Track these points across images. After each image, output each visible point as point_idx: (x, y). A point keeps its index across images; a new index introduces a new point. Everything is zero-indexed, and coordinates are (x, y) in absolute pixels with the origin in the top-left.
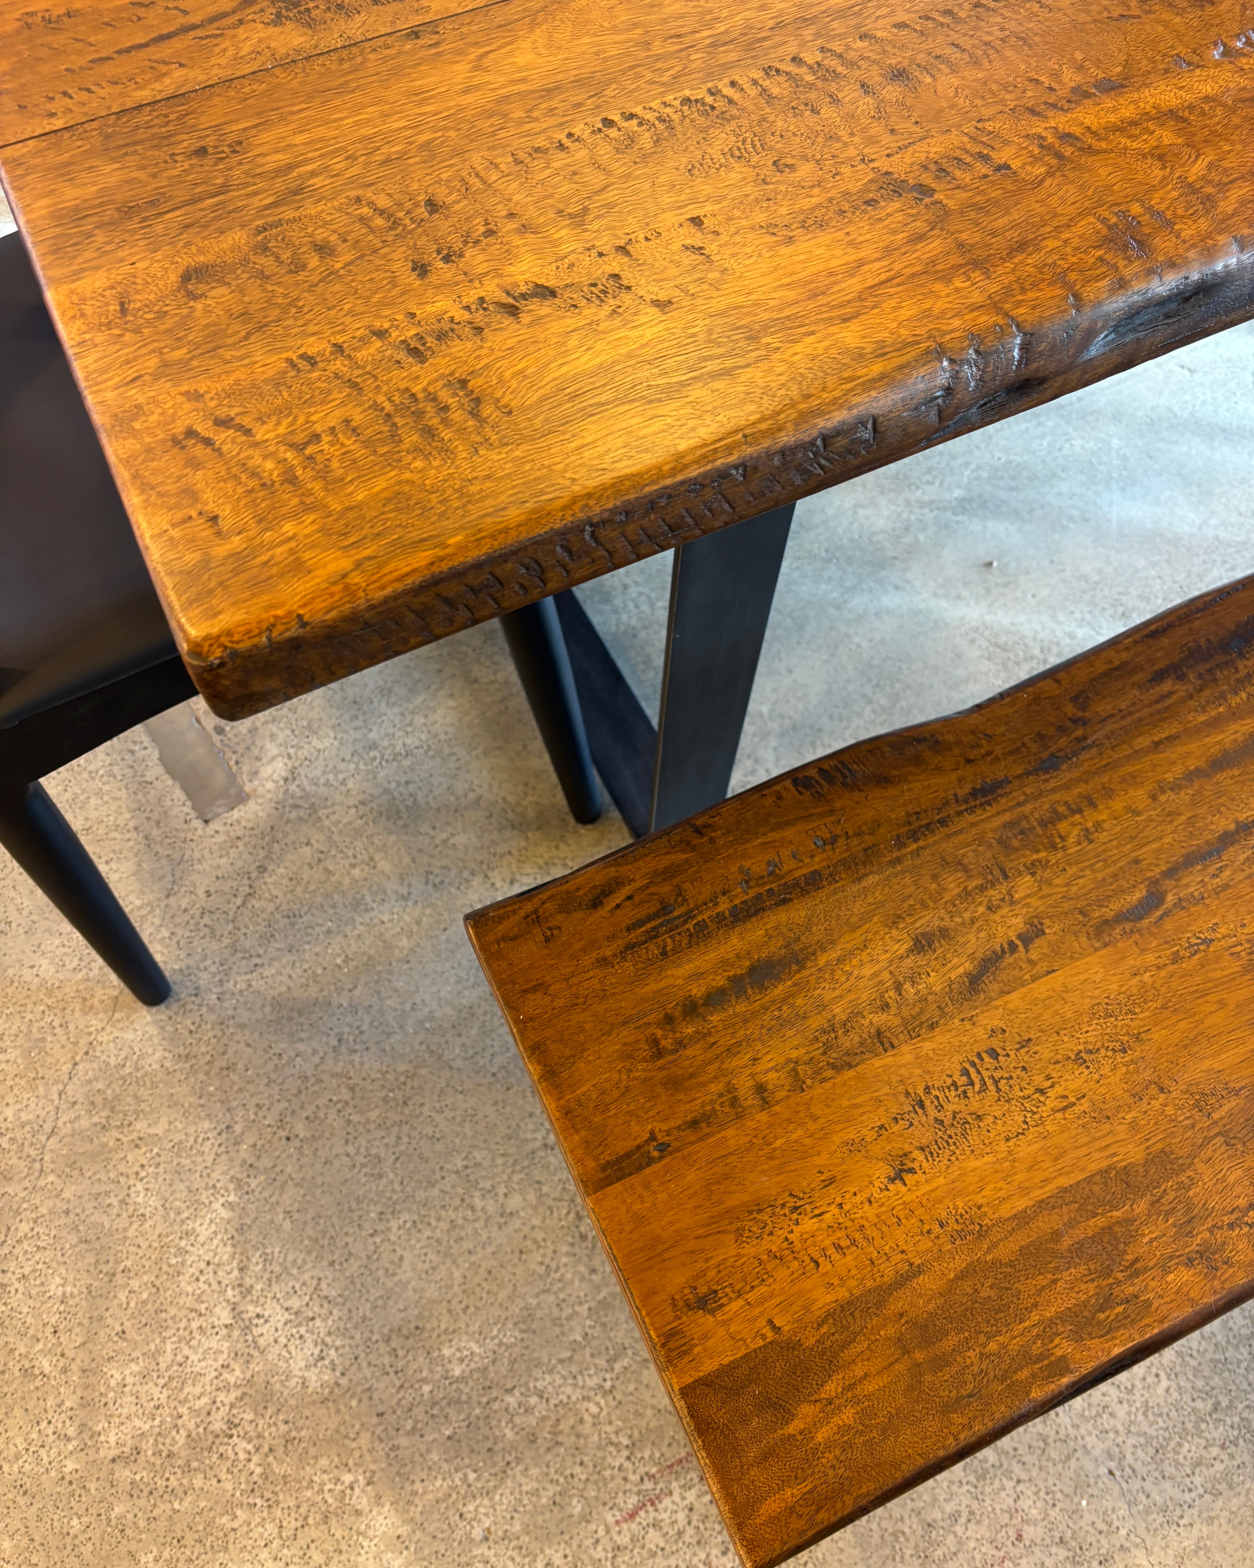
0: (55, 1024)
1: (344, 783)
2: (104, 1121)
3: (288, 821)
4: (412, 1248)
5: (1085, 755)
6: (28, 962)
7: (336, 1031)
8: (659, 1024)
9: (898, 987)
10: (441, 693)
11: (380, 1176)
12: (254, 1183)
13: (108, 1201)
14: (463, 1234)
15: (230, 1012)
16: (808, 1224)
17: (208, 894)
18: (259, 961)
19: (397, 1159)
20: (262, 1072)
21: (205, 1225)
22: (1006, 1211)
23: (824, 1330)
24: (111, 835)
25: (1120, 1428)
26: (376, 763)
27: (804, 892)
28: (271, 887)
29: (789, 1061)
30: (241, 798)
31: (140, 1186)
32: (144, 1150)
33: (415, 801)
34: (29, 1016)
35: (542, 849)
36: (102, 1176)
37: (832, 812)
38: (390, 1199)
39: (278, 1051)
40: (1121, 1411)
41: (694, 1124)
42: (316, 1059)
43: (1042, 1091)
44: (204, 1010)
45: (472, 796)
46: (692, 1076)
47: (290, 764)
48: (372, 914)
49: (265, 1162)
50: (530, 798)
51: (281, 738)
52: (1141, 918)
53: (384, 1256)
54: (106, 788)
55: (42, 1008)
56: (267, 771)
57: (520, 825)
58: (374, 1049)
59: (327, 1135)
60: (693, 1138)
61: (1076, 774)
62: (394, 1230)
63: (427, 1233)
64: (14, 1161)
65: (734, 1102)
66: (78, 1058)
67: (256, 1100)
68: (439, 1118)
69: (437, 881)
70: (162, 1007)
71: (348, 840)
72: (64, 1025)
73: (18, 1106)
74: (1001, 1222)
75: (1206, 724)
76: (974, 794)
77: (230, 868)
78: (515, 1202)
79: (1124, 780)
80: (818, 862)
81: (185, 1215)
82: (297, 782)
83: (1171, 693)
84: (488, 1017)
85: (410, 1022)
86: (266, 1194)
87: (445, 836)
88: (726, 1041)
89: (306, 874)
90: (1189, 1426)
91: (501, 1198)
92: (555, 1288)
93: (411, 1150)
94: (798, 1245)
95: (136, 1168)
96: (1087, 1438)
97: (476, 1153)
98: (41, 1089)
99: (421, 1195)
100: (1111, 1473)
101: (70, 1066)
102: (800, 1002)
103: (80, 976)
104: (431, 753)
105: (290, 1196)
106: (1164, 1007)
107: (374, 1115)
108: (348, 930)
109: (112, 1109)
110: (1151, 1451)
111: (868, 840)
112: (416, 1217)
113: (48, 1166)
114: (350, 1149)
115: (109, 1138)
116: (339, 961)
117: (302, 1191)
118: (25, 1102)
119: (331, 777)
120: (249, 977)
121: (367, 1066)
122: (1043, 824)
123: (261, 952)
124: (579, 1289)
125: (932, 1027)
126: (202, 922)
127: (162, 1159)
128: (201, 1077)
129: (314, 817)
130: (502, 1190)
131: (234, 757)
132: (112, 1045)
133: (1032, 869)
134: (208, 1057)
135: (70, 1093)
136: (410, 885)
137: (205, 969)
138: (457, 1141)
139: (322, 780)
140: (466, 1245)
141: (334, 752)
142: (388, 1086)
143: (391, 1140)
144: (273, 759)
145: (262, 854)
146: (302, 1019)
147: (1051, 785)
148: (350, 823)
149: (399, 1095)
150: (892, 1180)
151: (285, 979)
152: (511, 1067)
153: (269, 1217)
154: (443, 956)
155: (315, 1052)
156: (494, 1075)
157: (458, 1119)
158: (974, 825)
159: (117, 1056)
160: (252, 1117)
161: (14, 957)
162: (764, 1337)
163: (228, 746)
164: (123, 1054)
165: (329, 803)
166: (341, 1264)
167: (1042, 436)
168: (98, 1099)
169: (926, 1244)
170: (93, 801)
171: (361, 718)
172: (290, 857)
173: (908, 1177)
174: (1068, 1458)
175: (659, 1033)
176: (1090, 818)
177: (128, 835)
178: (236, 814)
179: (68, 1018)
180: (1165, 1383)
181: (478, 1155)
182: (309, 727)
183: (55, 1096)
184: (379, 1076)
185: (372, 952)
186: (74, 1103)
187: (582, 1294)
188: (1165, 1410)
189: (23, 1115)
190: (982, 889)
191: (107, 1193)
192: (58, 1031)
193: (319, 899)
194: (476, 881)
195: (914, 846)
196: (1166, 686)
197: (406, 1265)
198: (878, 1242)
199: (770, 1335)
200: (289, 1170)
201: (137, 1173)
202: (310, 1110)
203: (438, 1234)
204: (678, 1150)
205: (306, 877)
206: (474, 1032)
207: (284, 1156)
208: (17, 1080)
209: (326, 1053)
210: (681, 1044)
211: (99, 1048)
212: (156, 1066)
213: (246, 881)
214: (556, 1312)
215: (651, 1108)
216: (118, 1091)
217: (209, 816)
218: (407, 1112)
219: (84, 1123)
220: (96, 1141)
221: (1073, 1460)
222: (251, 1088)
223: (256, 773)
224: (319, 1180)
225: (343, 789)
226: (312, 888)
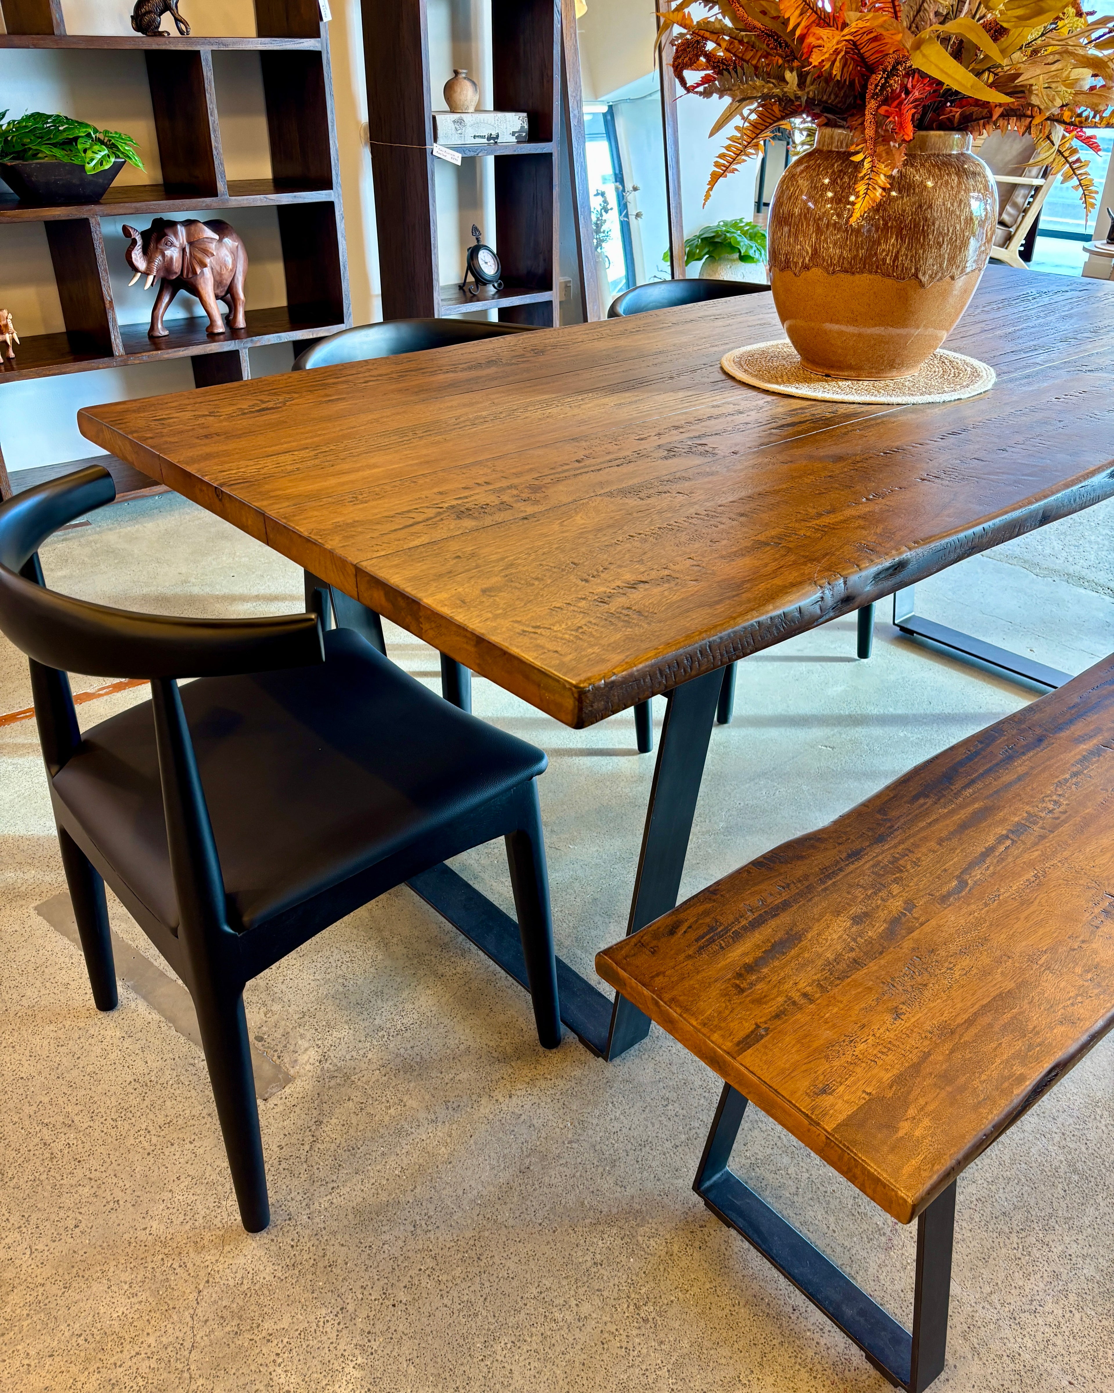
0: (174, 1266)
1: (364, 1055)
2: (236, 1329)
3: (330, 1088)
4: (518, 1362)
5: (896, 833)
6: (140, 1226)
7: (409, 1220)
8: (734, 978)
9: (854, 940)
10: (420, 987)
11: (476, 1315)
12: (375, 1345)
13: (255, 1388)
14: (553, 1341)
15: (322, 1226)
16: (862, 1047)
17: (281, 1147)
18: (335, 1185)
19: (485, 1299)
20: (359, 1262)
21: (344, 1386)
22: (959, 1020)
23: (894, 1088)
24: (189, 1124)
25: (1064, 1352)
26: (385, 1039)
27: (784, 910)
28: (330, 1133)
29: (814, 981)
30: (288, 1080)
31: (279, 1370)
32: (276, 1342)
33: (422, 1058)
34: (150, 1266)
35: (526, 1071)
36: (245, 1370)
37: (781, 874)
38: (489, 1330)
39: (368, 1244)
40: (1059, 1341)
41: (777, 1016)
42: (400, 1243)
43: (951, 969)
44: (299, 1229)
45: (462, 1047)
46: (765, 996)
47: (320, 1051)
48: (413, 1136)
49: (380, 1326)
50: (506, 1041)
51: (308, 1035)
52: (960, 892)
53: (497, 1373)
54: (178, 1092)
55: (160, 1257)
56: (303, 1058)
57: (504, 1059)
58: (442, 1227)
59: (424, 1295)
60: (779, 1022)
61: (896, 841)
62: (499, 1352)
63: (525, 1348)
64: (165, 1375)
65: (794, 1003)
66: (201, 1287)
67: (359, 1284)
68: (509, 1263)
69: (454, 1106)
70: (264, 1233)
71: (379, 1092)
72: (183, 1265)
73: (158, 1334)
74: (959, 1026)
75: (949, 812)
76: (849, 856)
77: (293, 1127)
78: (586, 1308)
79: (921, 840)
80: (785, 896)
81: (324, 1383)
82: (329, 1062)
83: (925, 803)
84: (523, 1187)
85: (465, 1202)
86: (387, 1351)
87: (451, 1076)
88: (775, 978)
89: (354, 1120)
90: (1106, 1338)
91: (575, 1309)
92: (637, 1363)
93: (494, 1291)
94: (861, 1057)
95: (273, 1357)
96: (1046, 1364)
97: (544, 1281)
98: (175, 1317)
99: (512, 1321)
100: (1070, 1383)
101: (196, 1295)
102: (806, 955)
103: (187, 1227)
104: (424, 1025)
105: (407, 1348)
106: (991, 925)
107: (457, 1272)
108: (398, 1150)
109: (240, 1318)
110: (1090, 1362)
111: (806, 883)
112: (513, 1339)
113: (196, 1374)
114: (446, 1301)
115: (243, 1341)
116: (397, 1172)
117: (417, 1342)
118: (163, 1329)
119: (354, 1053)
120: (329, 1197)
121: (441, 1239)
122: (892, 863)
123: (335, 1178)
124: (655, 1358)
125: (881, 953)
126: (281, 1168)
127: (292, 1346)
128: (310, 1277)
129: (349, 1081)
130: (573, 1302)
131: (276, 1054)
132: (228, 1271)
133: (896, 881)
134: (312, 1261)
135: (200, 1314)
136: (435, 1113)
137: (292, 1199)
138: (528, 1276)
139: (348, 1057)
140: (558, 1349)
141: (352, 1038)
142: (462, 1249)
143: (477, 1287)
144: (306, 1050)
145: (315, 1113)
146: (381, 1217)
147: (886, 847)
148: (378, 1081)
149: (473, 1254)
150: (895, 1019)
151: (359, 1193)
152: (552, 1216)
153: (395, 1367)
154: (476, 1153)
155: (397, 1238)
156: (540, 1224)
157: (523, 1261)
158: (857, 869)
159: (234, 1279)
160: (360, 1296)
161: (127, 1225)
162: (864, 1098)
163: (269, 1047)
164: (239, 1276)
165: (357, 1071)
166: (464, 1388)
167: (761, 789)
168: (226, 1313)
169: (927, 1043)
170: (168, 1104)
171: (365, 1013)
172: (337, 1111)
173: (902, 1017)
174: (1039, 1381)
175: (737, 982)
176: (913, 857)
177: (204, 1121)
178: (287, 1090)
179: (185, 1260)
180: (1078, 1316)
181: (547, 1282)
182: (328, 1025)
183: (189, 1319)
184: (453, 1244)
185: (421, 1161)
186: (206, 1321)
187: (659, 1362)
188: (1086, 1333)
189: (164, 1339)
190: (875, 893)
191: (253, 1382)
192: (178, 1270)
193: (369, 1134)
194: (484, 1101)
195: (830, 882)
196: (922, 801)
197: (516, 1374)
198: (901, 1046)
199: (867, 1097)
200: (401, 1328)
201: (274, 1361)
202: (406, 1280)
203: (535, 1346)
204: (775, 1029)
205: (354, 1122)
206: (516, 1199)
207: (394, 1319)
208: (152, 1314)
209: (406, 1238)
210: (752, 984)
211: (217, 1276)
212: (270, 1278)
213: (308, 1133)
214: (643, 1379)
215: (750, 1015)
216: (241, 1303)
217: (266, 1096)
218: (482, 1264)
219: (219, 1334)
220: (232, 1346)
221: (1043, 1382)
222: (353, 1275)
223: (296, 1061)
224: (428, 1330)
225: (366, 1060)
226: (360, 1127)
